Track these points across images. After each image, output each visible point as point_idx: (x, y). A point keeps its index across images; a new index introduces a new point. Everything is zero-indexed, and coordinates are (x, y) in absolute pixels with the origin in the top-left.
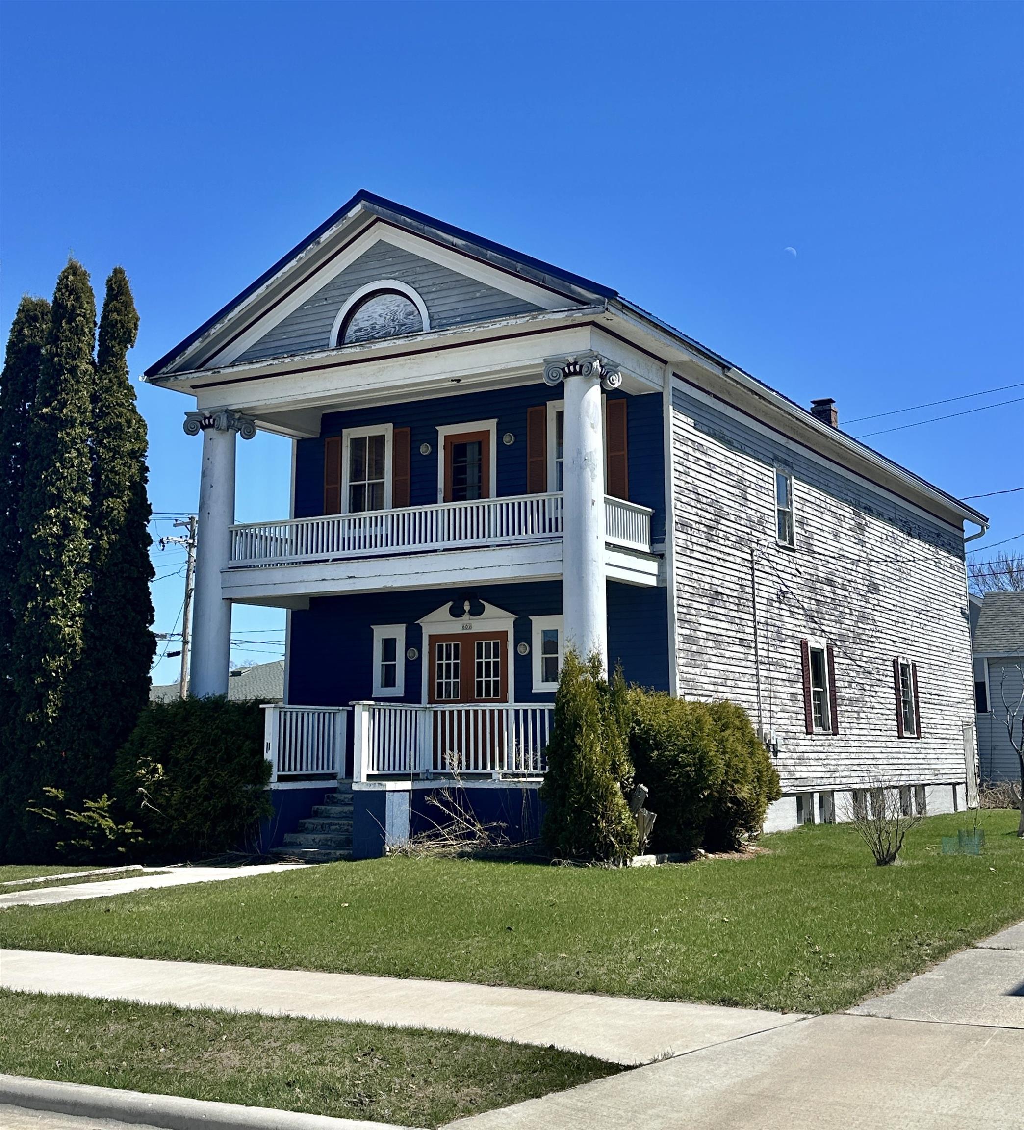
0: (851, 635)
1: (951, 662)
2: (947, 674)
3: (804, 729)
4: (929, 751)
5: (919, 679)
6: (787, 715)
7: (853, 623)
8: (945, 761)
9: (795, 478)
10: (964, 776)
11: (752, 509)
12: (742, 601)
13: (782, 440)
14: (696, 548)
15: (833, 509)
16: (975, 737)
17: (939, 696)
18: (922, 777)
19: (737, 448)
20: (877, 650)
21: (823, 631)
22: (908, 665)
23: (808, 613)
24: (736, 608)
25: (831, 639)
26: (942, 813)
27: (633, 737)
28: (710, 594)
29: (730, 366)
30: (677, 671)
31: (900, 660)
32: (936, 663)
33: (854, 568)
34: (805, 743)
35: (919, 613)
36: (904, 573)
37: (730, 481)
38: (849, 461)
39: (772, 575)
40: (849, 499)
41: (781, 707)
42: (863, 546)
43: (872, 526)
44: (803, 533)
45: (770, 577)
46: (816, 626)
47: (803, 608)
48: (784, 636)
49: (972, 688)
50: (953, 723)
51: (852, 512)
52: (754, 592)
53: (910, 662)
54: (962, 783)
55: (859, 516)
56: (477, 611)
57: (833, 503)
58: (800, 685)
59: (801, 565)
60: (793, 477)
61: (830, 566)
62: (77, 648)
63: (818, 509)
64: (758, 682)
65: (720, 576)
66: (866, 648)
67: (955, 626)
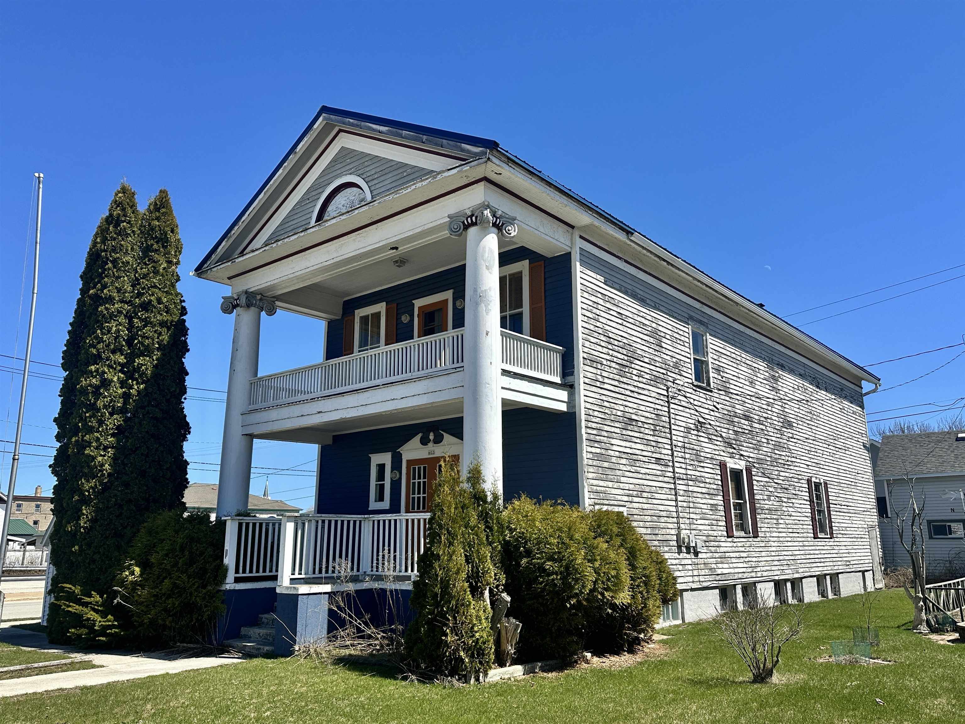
0: (769, 459)
1: (857, 481)
2: (853, 490)
3: (725, 533)
4: (841, 548)
5: (830, 494)
6: (707, 522)
7: (770, 450)
8: (854, 555)
9: (710, 335)
10: (871, 565)
11: (667, 355)
12: (658, 428)
13: (697, 305)
14: (606, 380)
15: (748, 362)
16: (879, 536)
17: (848, 506)
18: (836, 568)
19: (651, 305)
20: (793, 471)
21: (742, 455)
22: (821, 484)
23: (727, 440)
24: (652, 433)
25: (749, 461)
26: (854, 594)
27: (506, 545)
28: (623, 420)
29: (633, 231)
30: (585, 484)
31: (814, 480)
32: (844, 482)
33: (770, 408)
34: (726, 545)
35: (829, 445)
36: (814, 415)
37: (644, 330)
38: (761, 328)
39: (689, 408)
40: (763, 356)
41: (701, 516)
42: (777, 393)
43: (784, 378)
44: (720, 378)
45: (688, 410)
46: (734, 451)
47: (721, 436)
48: (703, 458)
49: (874, 500)
50: (860, 526)
51: (766, 366)
52: (670, 420)
53: (822, 481)
54: (869, 570)
55: (772, 369)
56: (438, 440)
57: (748, 358)
58: (720, 498)
59: (718, 403)
60: (708, 334)
61: (747, 405)
62: (104, 472)
63: (734, 361)
64: (676, 495)
65: (635, 406)
66: (783, 470)
67: (858, 456)
